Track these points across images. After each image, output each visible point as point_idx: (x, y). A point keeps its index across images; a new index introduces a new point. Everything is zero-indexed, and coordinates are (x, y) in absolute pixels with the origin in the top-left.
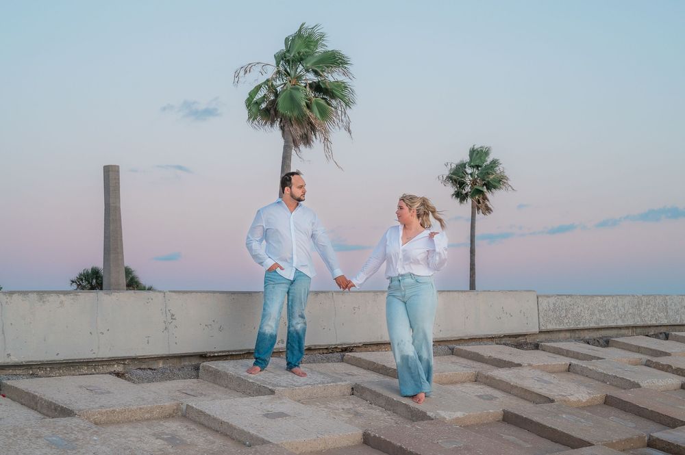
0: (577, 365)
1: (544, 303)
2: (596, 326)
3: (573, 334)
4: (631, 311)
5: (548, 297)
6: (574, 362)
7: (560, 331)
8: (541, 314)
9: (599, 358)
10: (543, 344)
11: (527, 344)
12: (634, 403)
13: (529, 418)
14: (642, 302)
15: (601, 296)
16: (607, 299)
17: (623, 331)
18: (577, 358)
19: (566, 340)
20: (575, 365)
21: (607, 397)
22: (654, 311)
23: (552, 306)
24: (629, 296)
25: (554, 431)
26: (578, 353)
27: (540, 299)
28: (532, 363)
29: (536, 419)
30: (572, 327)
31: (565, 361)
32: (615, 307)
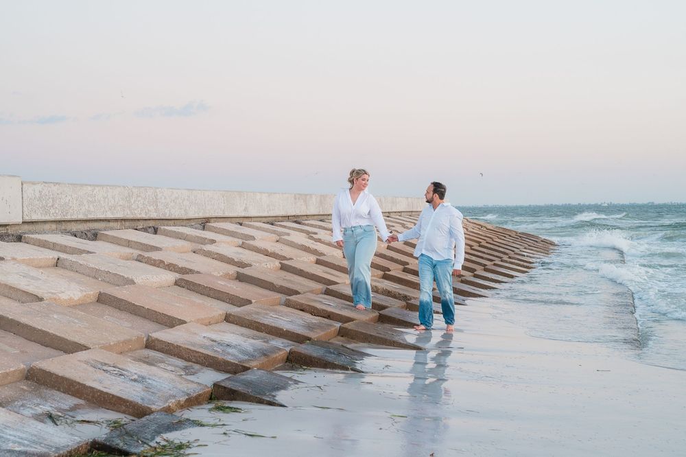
0: (67, 259)
1: (29, 190)
2: (85, 218)
3: (59, 226)
4: (121, 203)
5: (34, 183)
6: (63, 256)
7: (45, 222)
8: (26, 203)
9: (89, 252)
10: (26, 235)
11: (9, 236)
12: (130, 300)
13: (16, 319)
14: (133, 194)
15: (90, 185)
16: (97, 189)
17: (111, 224)
18: (65, 252)
19: (52, 232)
20: (64, 259)
21: (100, 294)
22: (144, 204)
23: (38, 195)
24: (120, 187)
25: (45, 333)
26: (66, 246)
27: (24, 185)
28: (16, 257)
29: (24, 320)
30: (59, 218)
31: (53, 255)
32: (105, 198)
